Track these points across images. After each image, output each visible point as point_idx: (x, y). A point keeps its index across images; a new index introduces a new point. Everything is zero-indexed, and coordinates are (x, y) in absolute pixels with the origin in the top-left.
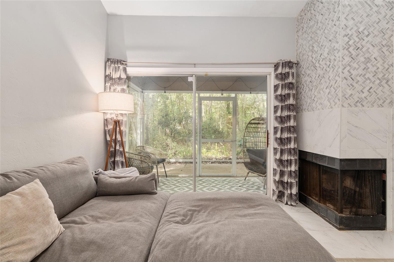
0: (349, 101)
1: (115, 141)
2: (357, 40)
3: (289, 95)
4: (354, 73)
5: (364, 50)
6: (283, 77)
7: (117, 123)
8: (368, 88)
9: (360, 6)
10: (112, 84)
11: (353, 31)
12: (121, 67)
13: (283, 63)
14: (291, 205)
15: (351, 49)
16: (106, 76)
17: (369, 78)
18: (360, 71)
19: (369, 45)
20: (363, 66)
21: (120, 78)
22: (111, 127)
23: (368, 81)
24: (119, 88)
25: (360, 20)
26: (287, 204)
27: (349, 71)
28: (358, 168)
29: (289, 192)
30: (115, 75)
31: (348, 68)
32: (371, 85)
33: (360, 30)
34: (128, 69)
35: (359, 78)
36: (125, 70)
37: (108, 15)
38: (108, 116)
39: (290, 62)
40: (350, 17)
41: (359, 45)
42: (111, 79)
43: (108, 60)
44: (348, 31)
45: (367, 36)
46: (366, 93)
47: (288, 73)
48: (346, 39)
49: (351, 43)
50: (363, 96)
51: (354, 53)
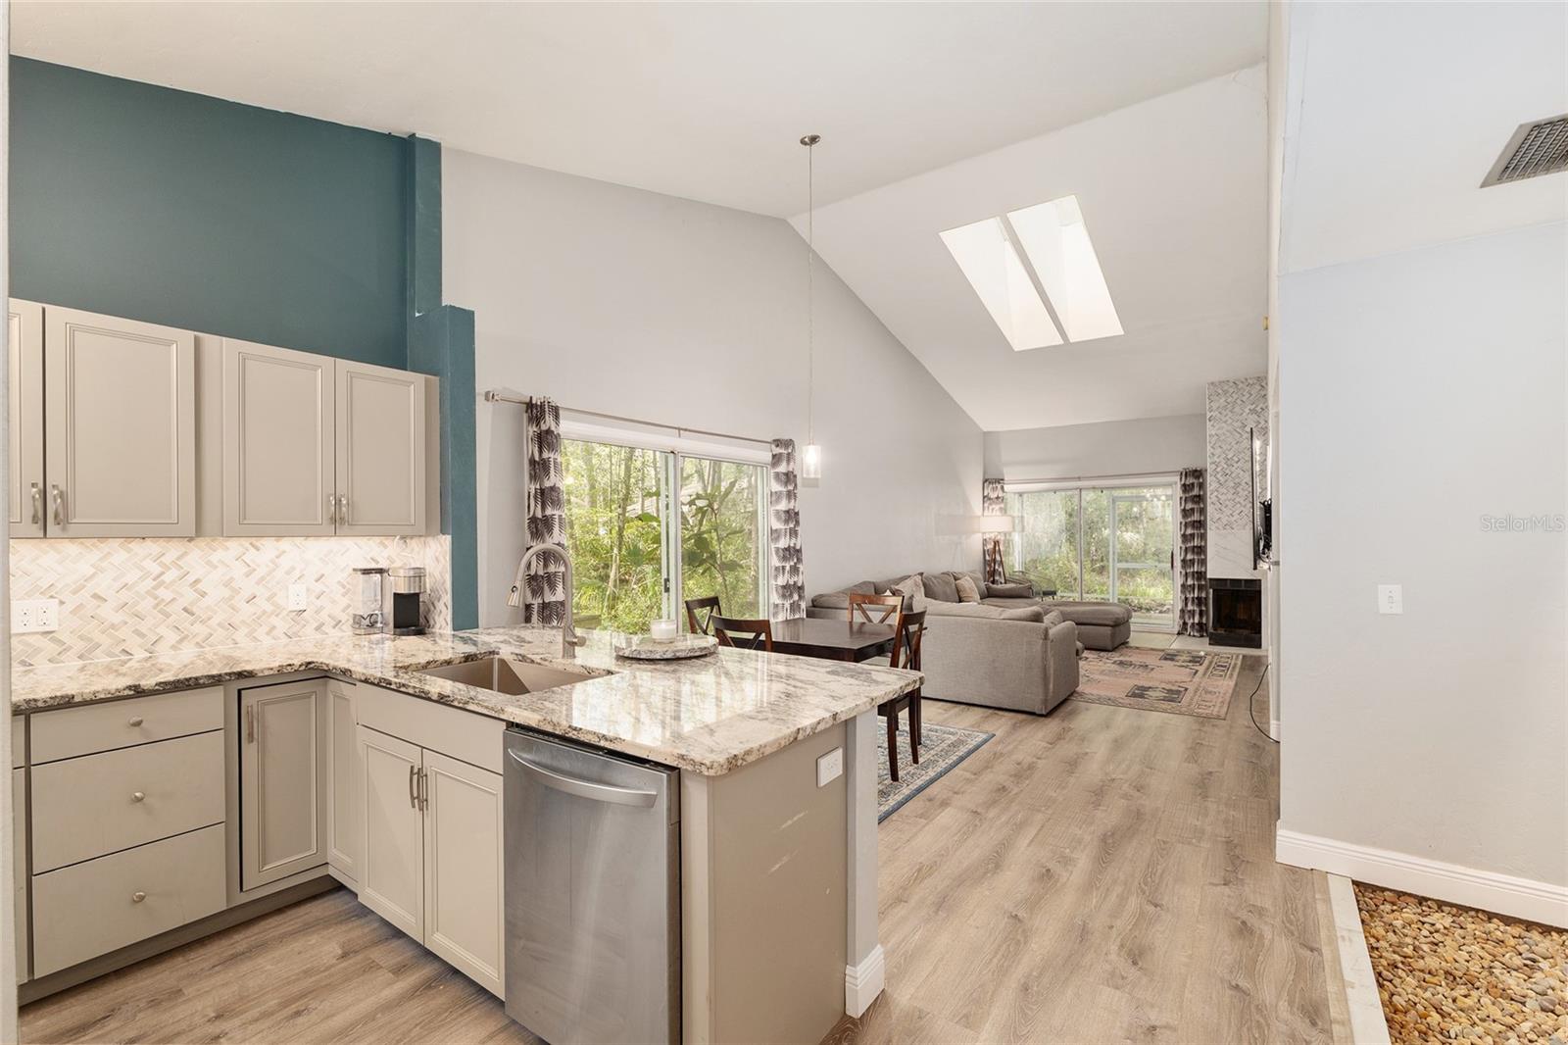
0: (1217, 525)
1: (994, 561)
2: (1225, 466)
3: (1192, 510)
4: (1223, 498)
5: (1233, 475)
6: (1186, 488)
7: (996, 543)
8: (1238, 512)
9: (1228, 434)
10: (990, 504)
11: (1221, 458)
12: (999, 486)
13: (1186, 473)
14: (1194, 636)
15: (1218, 476)
16: (984, 497)
17: (1239, 503)
18: (1230, 496)
19: (1239, 471)
20: (1232, 491)
21: (998, 498)
22: (990, 546)
23: (1239, 505)
24: (997, 507)
25: (1229, 447)
26: (1190, 635)
27: (1217, 497)
28: (1229, 587)
29: (1191, 621)
30: (993, 495)
31: (1216, 493)
32: (1242, 508)
33: (1229, 457)
34: (1006, 487)
35: (1227, 502)
36: (1002, 488)
37: (985, 433)
38: (987, 536)
39: (1196, 471)
40: (1217, 445)
41: (1227, 471)
42: (990, 499)
43: (985, 481)
44: (1215, 459)
45: (1237, 462)
46: (1236, 517)
47: (1193, 484)
48: (1214, 466)
49: (1219, 469)
50: (1233, 519)
51: (1222, 480)
